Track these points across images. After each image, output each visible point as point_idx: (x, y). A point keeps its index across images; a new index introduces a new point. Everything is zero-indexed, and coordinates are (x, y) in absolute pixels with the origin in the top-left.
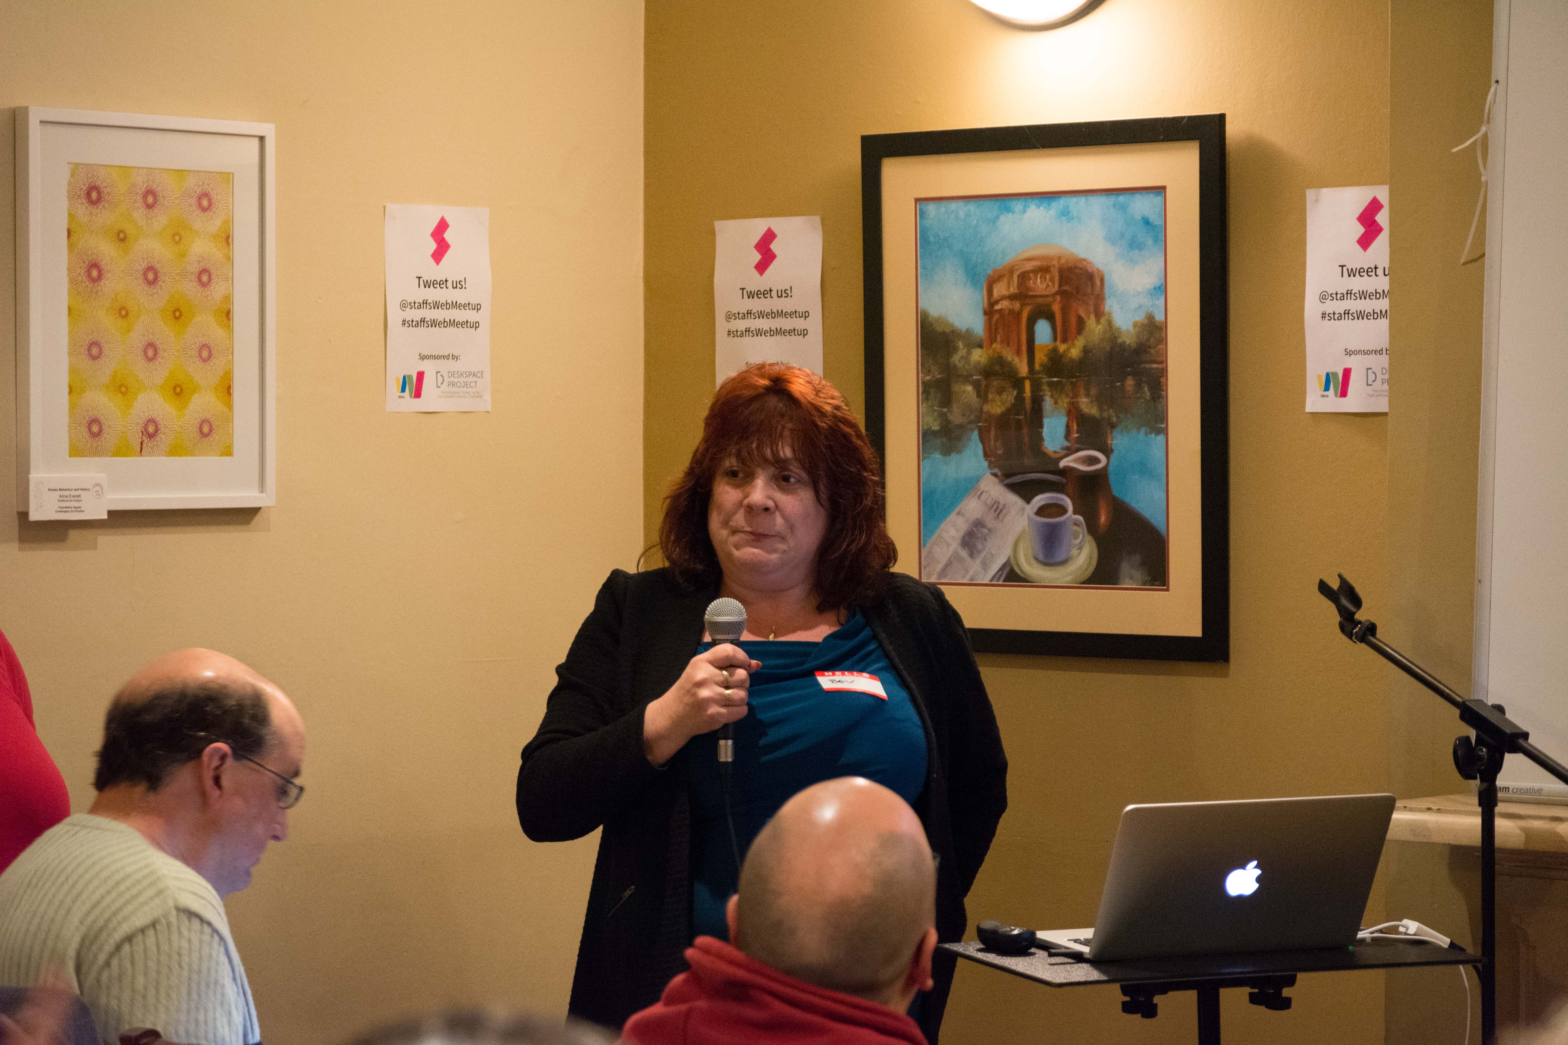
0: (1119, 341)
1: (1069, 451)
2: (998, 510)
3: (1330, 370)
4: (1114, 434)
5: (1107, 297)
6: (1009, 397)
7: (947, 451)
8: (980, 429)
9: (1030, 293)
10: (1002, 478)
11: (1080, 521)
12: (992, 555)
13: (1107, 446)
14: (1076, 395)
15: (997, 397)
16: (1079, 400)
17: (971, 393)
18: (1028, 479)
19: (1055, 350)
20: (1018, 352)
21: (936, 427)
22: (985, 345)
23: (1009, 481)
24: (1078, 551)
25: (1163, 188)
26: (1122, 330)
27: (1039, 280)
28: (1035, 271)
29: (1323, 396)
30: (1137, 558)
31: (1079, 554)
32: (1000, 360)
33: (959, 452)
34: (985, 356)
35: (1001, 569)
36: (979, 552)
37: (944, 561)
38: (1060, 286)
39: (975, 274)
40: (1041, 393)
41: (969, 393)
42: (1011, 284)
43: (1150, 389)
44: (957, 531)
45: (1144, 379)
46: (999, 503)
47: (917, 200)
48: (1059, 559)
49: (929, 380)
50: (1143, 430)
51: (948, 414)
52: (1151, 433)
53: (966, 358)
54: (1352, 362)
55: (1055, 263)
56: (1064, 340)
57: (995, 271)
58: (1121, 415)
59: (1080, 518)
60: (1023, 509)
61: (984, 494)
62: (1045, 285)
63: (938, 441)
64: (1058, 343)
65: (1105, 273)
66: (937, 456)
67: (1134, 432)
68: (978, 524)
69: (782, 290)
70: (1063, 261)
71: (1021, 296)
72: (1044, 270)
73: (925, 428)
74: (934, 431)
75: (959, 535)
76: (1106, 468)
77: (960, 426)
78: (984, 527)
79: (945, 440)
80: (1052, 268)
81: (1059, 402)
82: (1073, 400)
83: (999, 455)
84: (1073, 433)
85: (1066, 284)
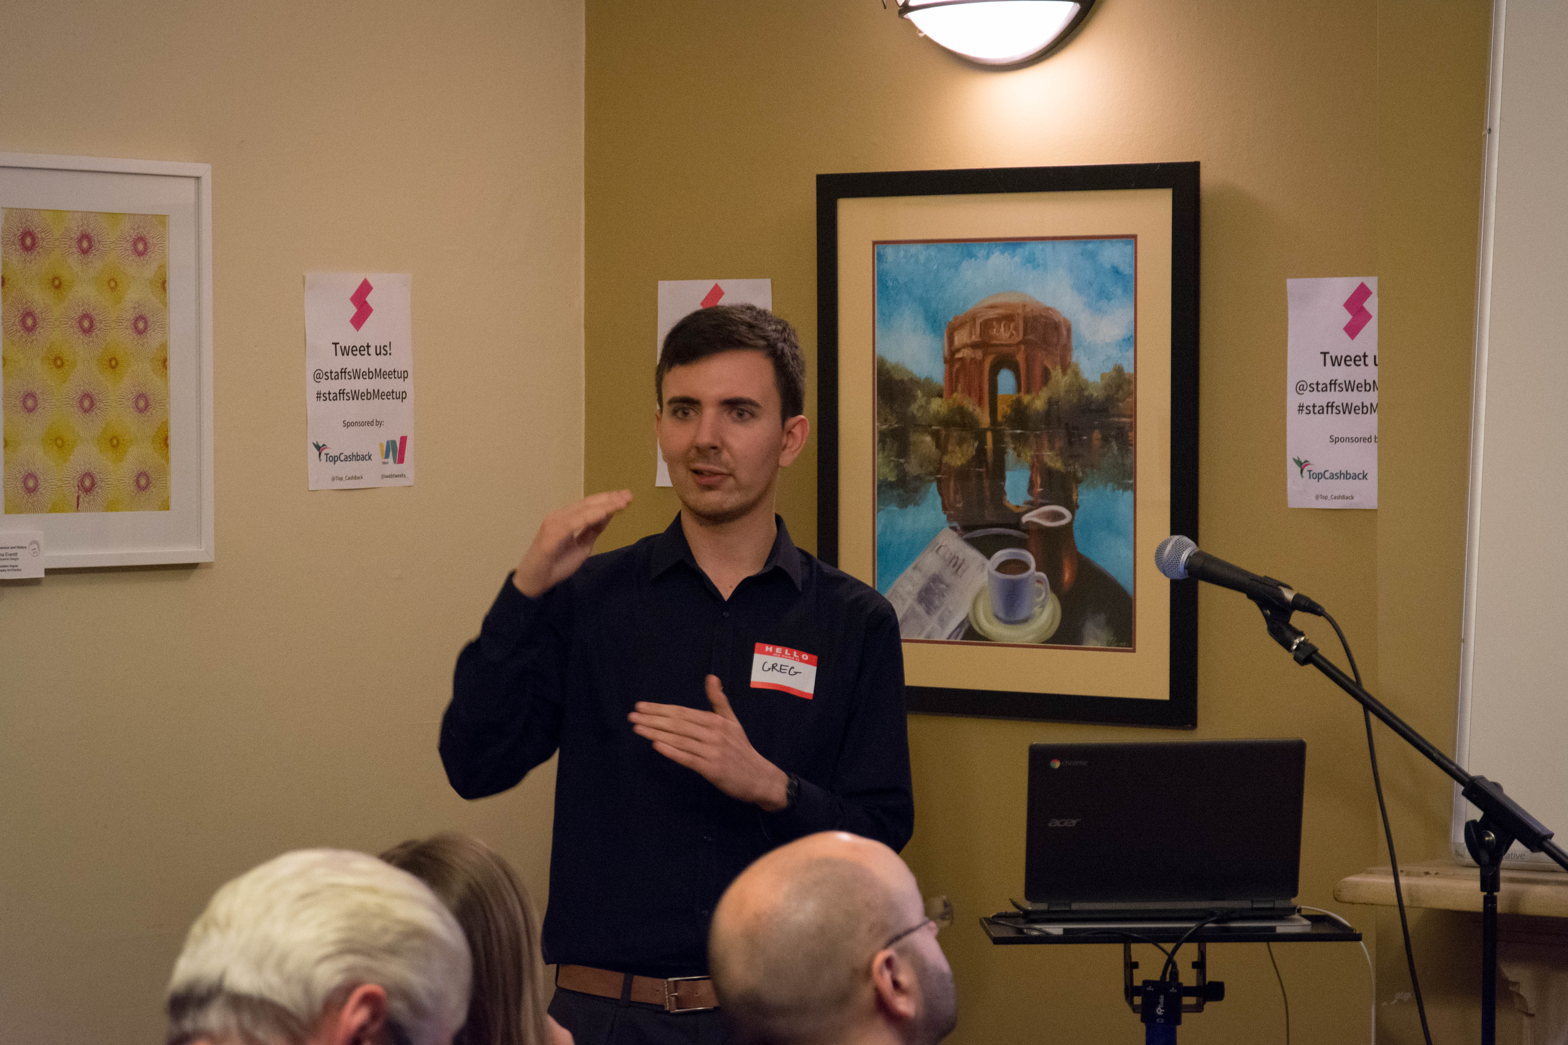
0: (1086, 393)
1: (1033, 506)
2: (956, 565)
4: (1080, 489)
5: (1074, 348)
6: (970, 449)
7: (904, 503)
8: (939, 481)
9: (995, 342)
10: (961, 532)
11: (1043, 579)
12: (950, 612)
13: (1072, 501)
14: (1039, 448)
15: (957, 448)
17: (930, 443)
18: (989, 534)
19: (1019, 402)
20: (980, 402)
21: (892, 478)
22: (945, 394)
23: (969, 535)
24: (1041, 609)
25: (1135, 237)
26: (1089, 383)
27: (1002, 329)
28: (999, 320)
30: (1102, 618)
31: (1041, 613)
32: (961, 410)
33: (917, 504)
34: (945, 406)
35: (961, 625)
36: (936, 608)
38: (1025, 333)
39: (935, 321)
40: (1004, 446)
41: (927, 443)
42: (973, 333)
43: (1118, 444)
44: (915, 584)
45: (1112, 433)
46: (958, 558)
47: (875, 243)
48: (1021, 618)
49: (886, 430)
50: (1110, 485)
51: (906, 465)
52: (1118, 490)
53: (924, 408)
55: (1020, 311)
56: (1028, 391)
57: (956, 318)
58: (1088, 471)
59: (1042, 575)
60: (983, 565)
61: (942, 548)
62: (1008, 335)
63: (895, 493)
64: (1022, 394)
65: (1072, 324)
66: (894, 508)
68: (936, 579)
70: (1028, 310)
71: (983, 345)
72: (1008, 319)
73: (881, 478)
74: (890, 482)
75: (915, 590)
76: (1070, 524)
77: (918, 478)
78: (942, 582)
79: (901, 491)
80: (1017, 316)
81: (1022, 454)
82: (1037, 454)
83: (958, 507)
84: (1037, 488)
85: (1031, 333)
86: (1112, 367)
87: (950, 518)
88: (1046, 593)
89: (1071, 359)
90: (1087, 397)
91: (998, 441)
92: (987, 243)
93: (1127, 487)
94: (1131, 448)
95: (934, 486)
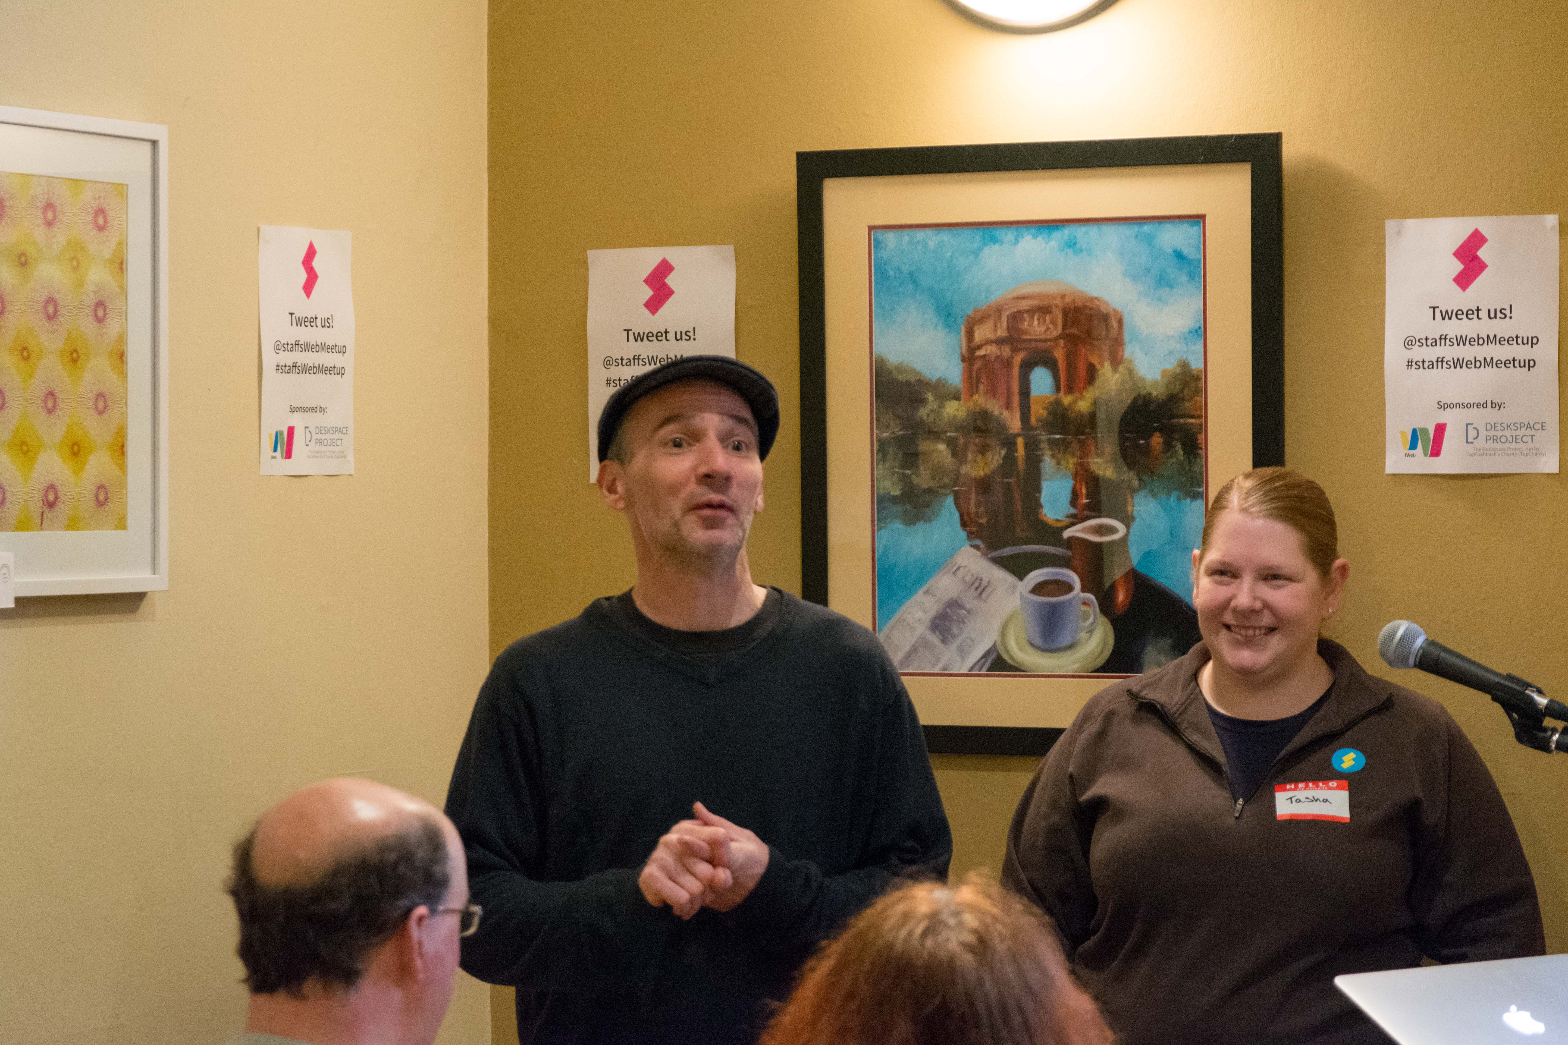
0: (1143, 391)
1: (1075, 519)
2: (980, 588)
3: (1418, 425)
6: (996, 457)
7: (911, 520)
8: (957, 495)
9: (1025, 337)
10: (985, 550)
11: (1091, 601)
12: (972, 640)
13: (1128, 512)
14: (1084, 455)
15: (979, 457)
16: (1089, 460)
17: (945, 453)
18: (1021, 551)
19: (1057, 403)
20: (1008, 406)
21: (896, 491)
22: (962, 397)
23: (994, 554)
24: (1088, 635)
25: (1202, 217)
26: (1147, 380)
27: (1036, 322)
28: (1031, 311)
29: (1408, 455)
30: (1162, 639)
31: (1090, 637)
32: (984, 415)
33: (928, 520)
34: (965, 410)
35: (985, 656)
36: (954, 637)
37: (907, 648)
38: (1065, 327)
39: (949, 315)
40: (1038, 453)
41: (940, 451)
42: (999, 326)
43: (1184, 447)
44: (925, 612)
45: (1177, 436)
46: (981, 579)
47: (871, 228)
48: (1063, 644)
49: (887, 437)
50: (1174, 495)
51: (913, 477)
53: (937, 412)
54: (1445, 417)
55: (1057, 302)
56: (1070, 391)
57: (976, 311)
58: (1145, 478)
59: (1091, 597)
60: (1014, 587)
61: (961, 569)
62: (1043, 328)
63: (900, 508)
64: (1061, 394)
65: (1125, 314)
66: (898, 525)
67: (1163, 497)
68: (954, 604)
69: (681, 333)
70: (1068, 300)
71: (1012, 340)
72: (1043, 310)
73: (882, 492)
74: (894, 496)
75: (927, 618)
76: (1125, 539)
77: (928, 491)
79: (908, 507)
80: (1054, 308)
81: (1062, 462)
82: (1082, 461)
83: (982, 524)
84: (1082, 499)
85: (1072, 326)
86: (1176, 362)
87: (971, 535)
88: (1095, 617)
89: (1123, 352)
90: (1144, 396)
92: (1014, 227)
93: (1195, 496)
94: (1200, 452)
95: (951, 498)
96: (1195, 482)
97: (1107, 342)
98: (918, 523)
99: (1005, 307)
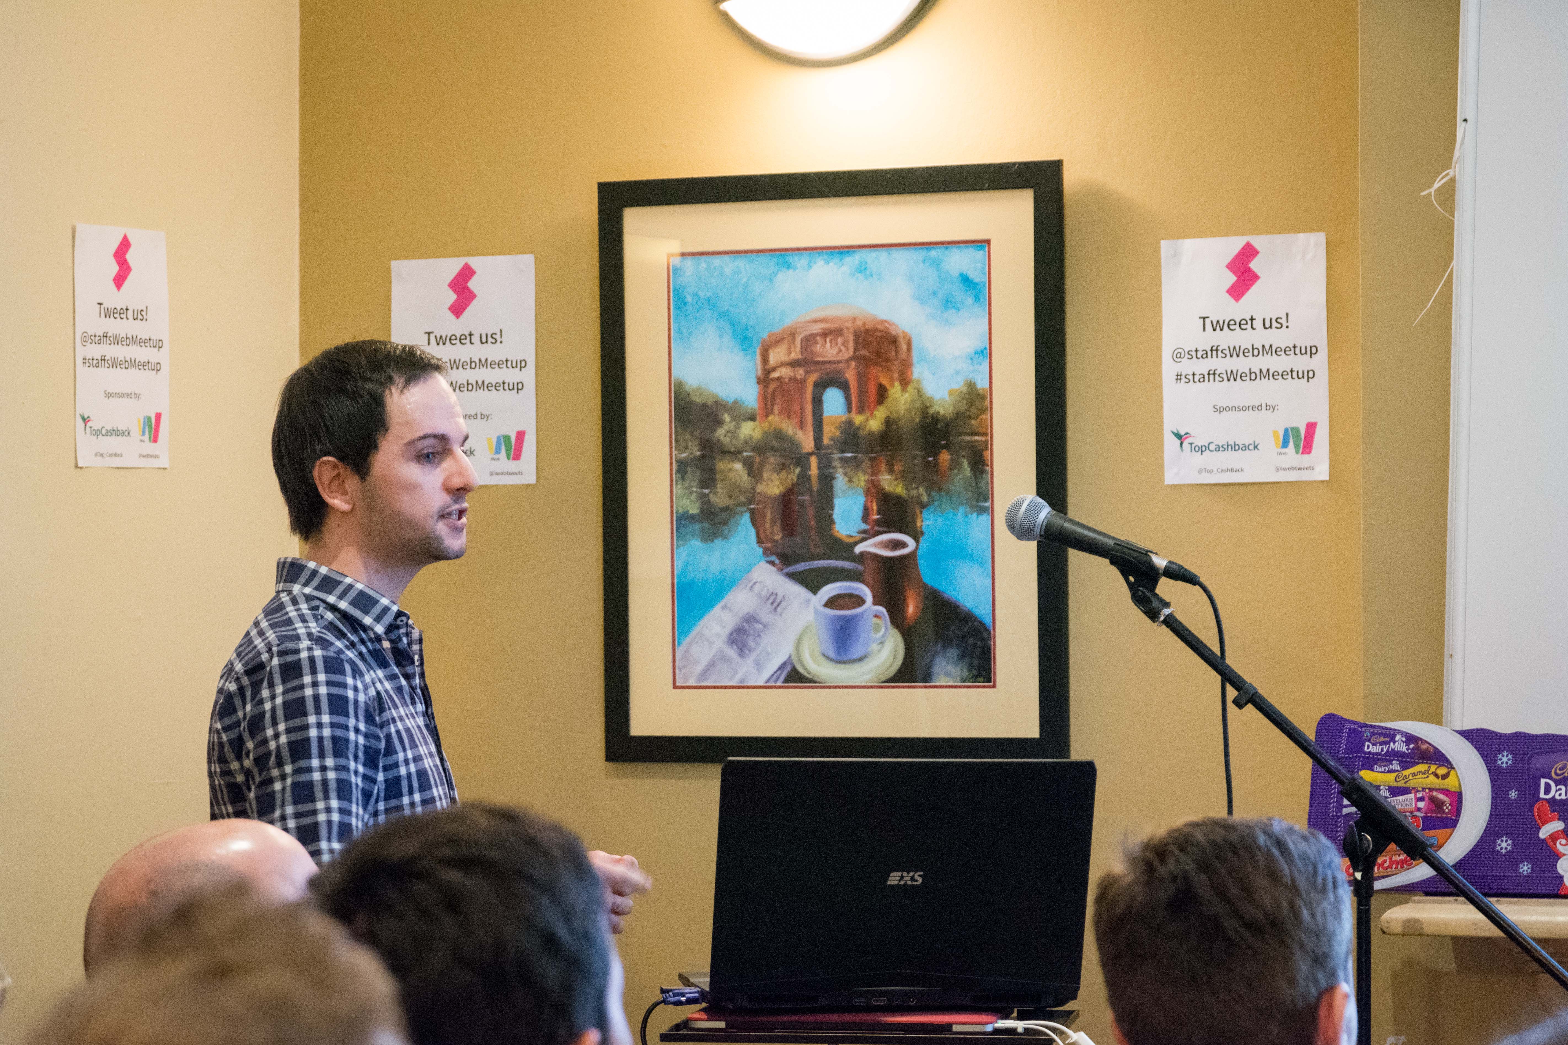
0: (931, 411)
1: (867, 535)
2: (775, 602)
5: (913, 363)
6: (791, 475)
8: (753, 513)
9: (818, 359)
10: (780, 566)
11: (882, 614)
12: (768, 653)
13: (916, 527)
14: (875, 472)
15: (774, 476)
16: (880, 477)
17: (741, 472)
18: (815, 567)
19: (850, 423)
20: (802, 425)
21: (694, 510)
22: (758, 418)
23: (789, 570)
24: (880, 646)
25: (988, 242)
26: (935, 400)
27: (828, 345)
28: (825, 334)
30: (955, 653)
31: (880, 650)
32: (779, 435)
33: (725, 538)
34: (759, 430)
35: (781, 668)
36: (751, 650)
37: (705, 662)
38: (856, 350)
40: (832, 471)
41: (737, 471)
42: (793, 349)
43: (970, 463)
44: (723, 627)
45: (964, 453)
46: (777, 595)
47: (670, 255)
48: (855, 656)
49: (686, 458)
50: (961, 509)
51: (711, 496)
53: (733, 433)
55: (849, 325)
56: (861, 411)
57: (771, 335)
58: (934, 494)
59: (882, 610)
60: (808, 601)
61: (757, 584)
62: (836, 350)
63: (697, 527)
64: (853, 414)
66: (697, 543)
68: (750, 618)
70: (859, 323)
71: (806, 362)
72: (835, 333)
73: (681, 511)
75: (725, 632)
76: (914, 553)
77: (726, 509)
78: (758, 621)
79: (706, 525)
80: (845, 331)
81: (854, 480)
82: (873, 478)
83: (777, 541)
84: (873, 515)
85: (864, 347)
86: (963, 382)
87: (767, 552)
88: (886, 629)
89: (912, 373)
90: (933, 415)
91: (825, 465)
92: (808, 252)
93: (982, 511)
94: (987, 468)
95: (747, 516)
96: (982, 498)
97: (896, 363)
98: (715, 540)
99: (798, 330)
